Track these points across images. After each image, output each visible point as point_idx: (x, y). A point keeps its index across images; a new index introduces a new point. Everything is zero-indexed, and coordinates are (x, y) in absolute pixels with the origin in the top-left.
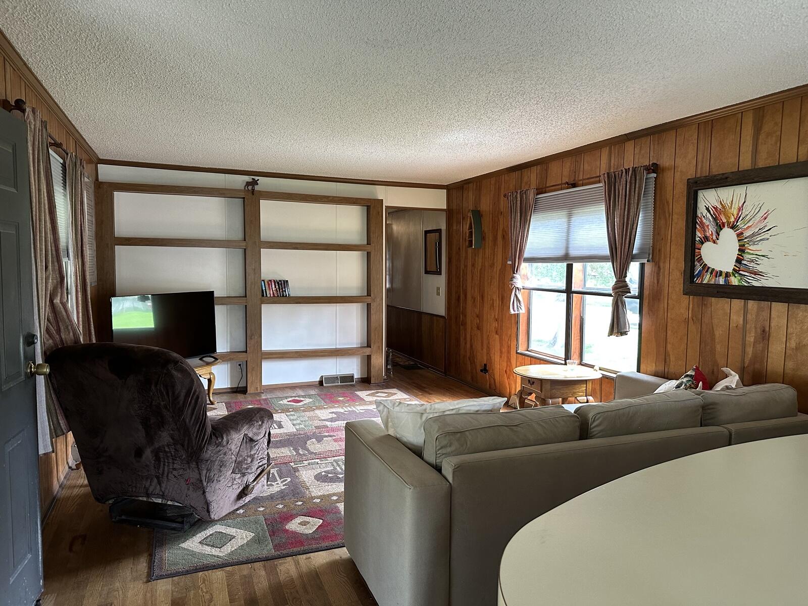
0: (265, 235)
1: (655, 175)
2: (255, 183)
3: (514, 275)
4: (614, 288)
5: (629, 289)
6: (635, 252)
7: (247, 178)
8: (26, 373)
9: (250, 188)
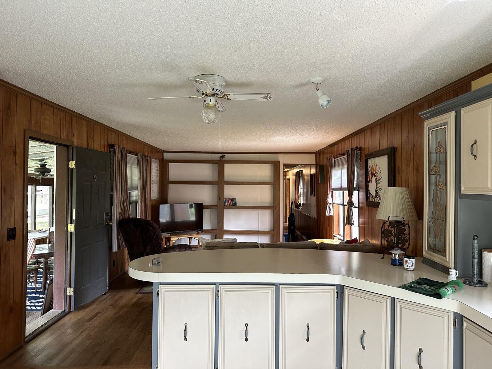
0: (226, 178)
1: (360, 152)
2: (223, 157)
3: (328, 197)
4: (348, 203)
5: (353, 203)
6: (355, 186)
7: (221, 155)
8: (106, 224)
9: (221, 159)
